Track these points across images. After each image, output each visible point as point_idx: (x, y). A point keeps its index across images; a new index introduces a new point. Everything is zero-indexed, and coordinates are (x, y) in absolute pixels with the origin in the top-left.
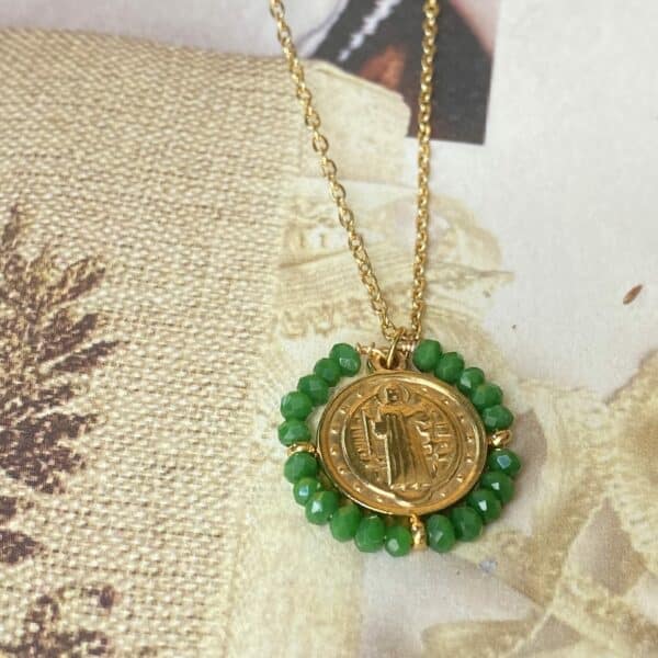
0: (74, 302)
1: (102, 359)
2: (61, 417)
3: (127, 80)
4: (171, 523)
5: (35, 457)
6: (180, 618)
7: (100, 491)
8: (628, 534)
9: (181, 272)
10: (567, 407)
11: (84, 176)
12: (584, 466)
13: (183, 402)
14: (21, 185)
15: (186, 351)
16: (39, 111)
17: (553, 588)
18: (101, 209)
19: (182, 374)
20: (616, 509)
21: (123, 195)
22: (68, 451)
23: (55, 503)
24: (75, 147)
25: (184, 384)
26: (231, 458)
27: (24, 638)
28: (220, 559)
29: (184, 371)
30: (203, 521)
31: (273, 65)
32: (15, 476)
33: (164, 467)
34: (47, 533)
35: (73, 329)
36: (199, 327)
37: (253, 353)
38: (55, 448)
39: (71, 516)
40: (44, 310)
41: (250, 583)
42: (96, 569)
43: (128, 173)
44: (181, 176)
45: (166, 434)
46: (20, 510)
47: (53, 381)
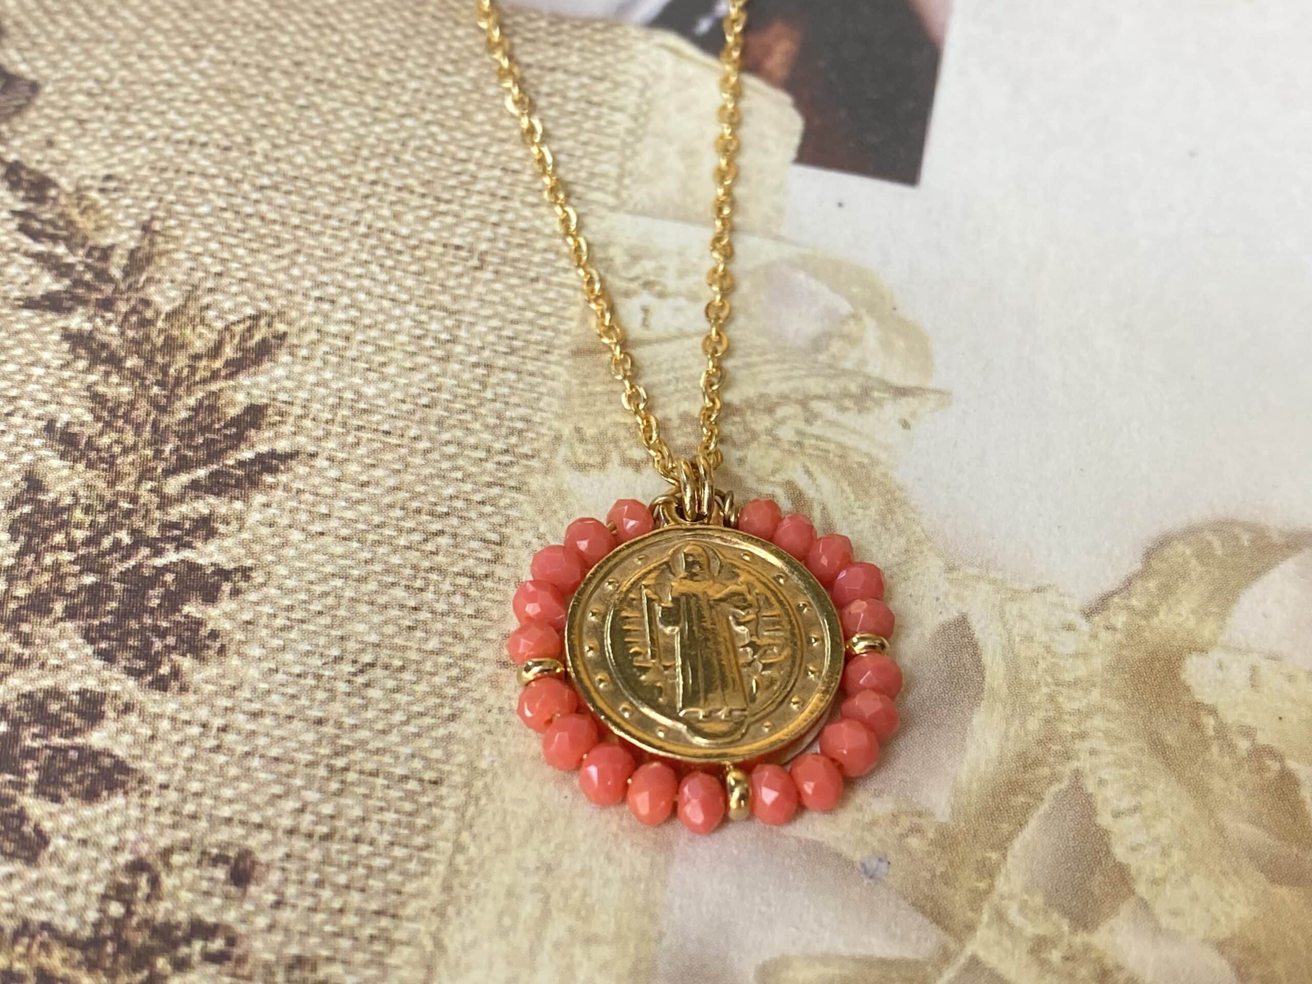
0: (231, 383)
1: (269, 479)
2: (193, 567)
3: (351, 36)
4: (358, 755)
5: (143, 628)
6: (360, 912)
7: (246, 693)
8: (1106, 832)
9: (412, 348)
10: (1022, 617)
11: (265, 181)
12: (1041, 714)
13: (395, 560)
14: (162, 188)
15: (408, 478)
16: (202, 73)
17: (977, 910)
18: (287, 236)
20: (1091, 789)
21: (328, 217)
22: (200, 623)
23: (171, 707)
24: (255, 135)
25: (400, 530)
26: (467, 656)
27: (97, 925)
28: (435, 822)
29: (402, 508)
30: (413, 756)
31: (587, 31)
32: (108, 657)
33: (355, 662)
34: (152, 756)
35: (226, 427)
36: (431, 439)
37: (517, 489)
38: (178, 617)
39: (195, 730)
40: (181, 391)
41: (481, 865)
42: (228, 821)
43: (339, 184)
44: (423, 196)
45: (364, 609)
46: (111, 714)
47: (184, 508)
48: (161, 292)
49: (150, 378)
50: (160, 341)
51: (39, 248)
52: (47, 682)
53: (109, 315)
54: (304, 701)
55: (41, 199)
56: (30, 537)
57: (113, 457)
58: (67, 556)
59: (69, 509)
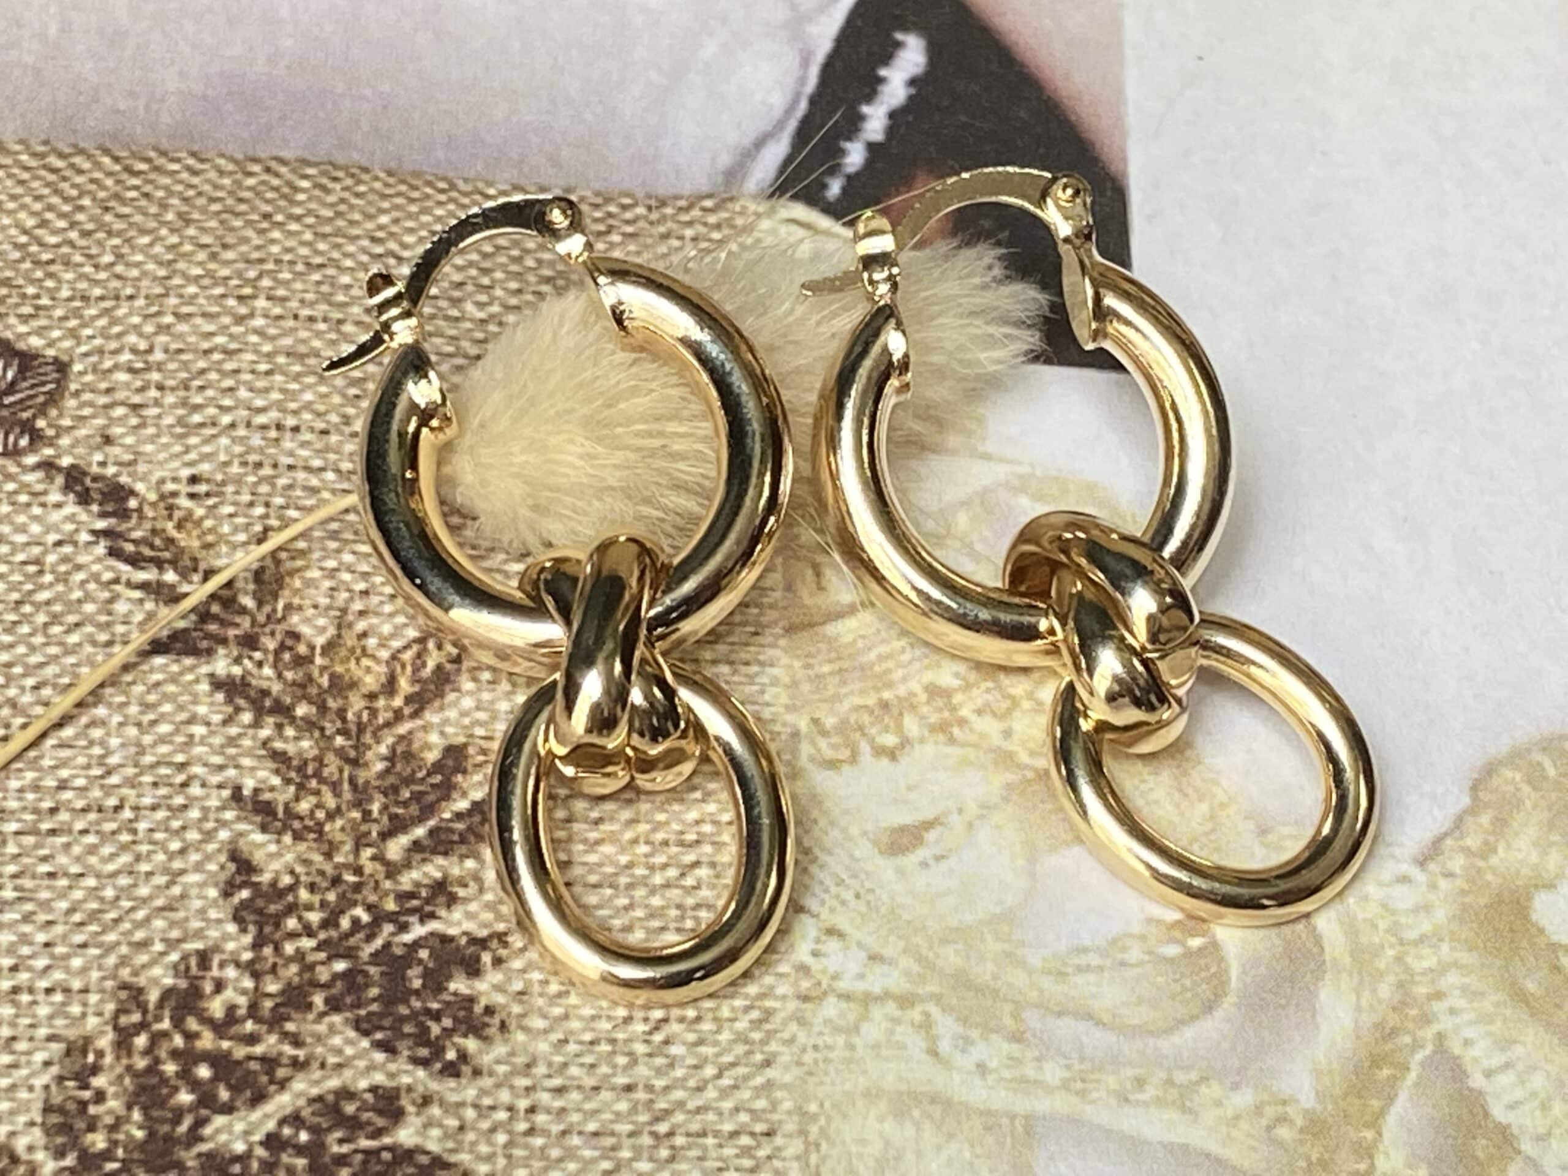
0: (419, 722)
2: (446, 939)
4: (679, 1117)
5: (414, 1015)
7: (541, 1070)
8: (1480, 1093)
12: (1391, 979)
13: (656, 901)
14: (264, 489)
19: (643, 849)
20: (1457, 1051)
22: (471, 1000)
23: (471, 1093)
25: (652, 868)
26: (762, 996)
29: (647, 843)
30: (737, 1109)
31: (696, 213)
32: (387, 1047)
34: (466, 1146)
35: (429, 774)
38: (446, 996)
39: (502, 1115)
40: (368, 738)
46: (411, 1109)
47: (414, 874)
48: (307, 621)
49: (330, 728)
50: (325, 681)
51: (142, 576)
52: (334, 1083)
53: (258, 655)
54: (604, 1069)
55: (123, 514)
56: (260, 926)
57: (320, 825)
58: (307, 943)
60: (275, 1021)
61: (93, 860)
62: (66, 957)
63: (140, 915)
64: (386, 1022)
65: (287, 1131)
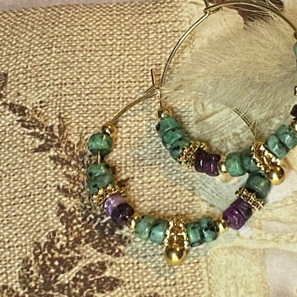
5: (107, 242)
7: (140, 252)
9: (149, 135)
11: (88, 92)
13: (166, 203)
15: (161, 177)
18: (101, 109)
21: (110, 99)
22: (121, 236)
23: (122, 261)
25: (164, 194)
29: (163, 187)
32: (101, 251)
34: (122, 275)
38: (114, 236)
39: (131, 265)
42: (148, 287)
43: (109, 86)
46: (108, 267)
48: (72, 138)
49: (80, 167)
50: (78, 154)
51: (30, 131)
52: (88, 262)
53: (61, 149)
55: (24, 115)
56: (67, 223)
57: (80, 193)
58: (79, 226)
59: (74, 212)
60: (73, 248)
61: (25, 210)
62: (20, 237)
63: (37, 223)
64: (100, 245)
65: (78, 276)
